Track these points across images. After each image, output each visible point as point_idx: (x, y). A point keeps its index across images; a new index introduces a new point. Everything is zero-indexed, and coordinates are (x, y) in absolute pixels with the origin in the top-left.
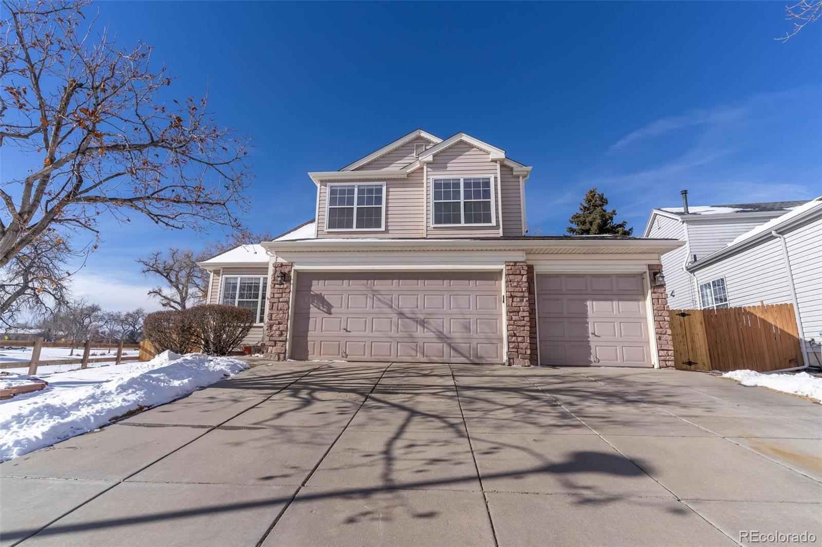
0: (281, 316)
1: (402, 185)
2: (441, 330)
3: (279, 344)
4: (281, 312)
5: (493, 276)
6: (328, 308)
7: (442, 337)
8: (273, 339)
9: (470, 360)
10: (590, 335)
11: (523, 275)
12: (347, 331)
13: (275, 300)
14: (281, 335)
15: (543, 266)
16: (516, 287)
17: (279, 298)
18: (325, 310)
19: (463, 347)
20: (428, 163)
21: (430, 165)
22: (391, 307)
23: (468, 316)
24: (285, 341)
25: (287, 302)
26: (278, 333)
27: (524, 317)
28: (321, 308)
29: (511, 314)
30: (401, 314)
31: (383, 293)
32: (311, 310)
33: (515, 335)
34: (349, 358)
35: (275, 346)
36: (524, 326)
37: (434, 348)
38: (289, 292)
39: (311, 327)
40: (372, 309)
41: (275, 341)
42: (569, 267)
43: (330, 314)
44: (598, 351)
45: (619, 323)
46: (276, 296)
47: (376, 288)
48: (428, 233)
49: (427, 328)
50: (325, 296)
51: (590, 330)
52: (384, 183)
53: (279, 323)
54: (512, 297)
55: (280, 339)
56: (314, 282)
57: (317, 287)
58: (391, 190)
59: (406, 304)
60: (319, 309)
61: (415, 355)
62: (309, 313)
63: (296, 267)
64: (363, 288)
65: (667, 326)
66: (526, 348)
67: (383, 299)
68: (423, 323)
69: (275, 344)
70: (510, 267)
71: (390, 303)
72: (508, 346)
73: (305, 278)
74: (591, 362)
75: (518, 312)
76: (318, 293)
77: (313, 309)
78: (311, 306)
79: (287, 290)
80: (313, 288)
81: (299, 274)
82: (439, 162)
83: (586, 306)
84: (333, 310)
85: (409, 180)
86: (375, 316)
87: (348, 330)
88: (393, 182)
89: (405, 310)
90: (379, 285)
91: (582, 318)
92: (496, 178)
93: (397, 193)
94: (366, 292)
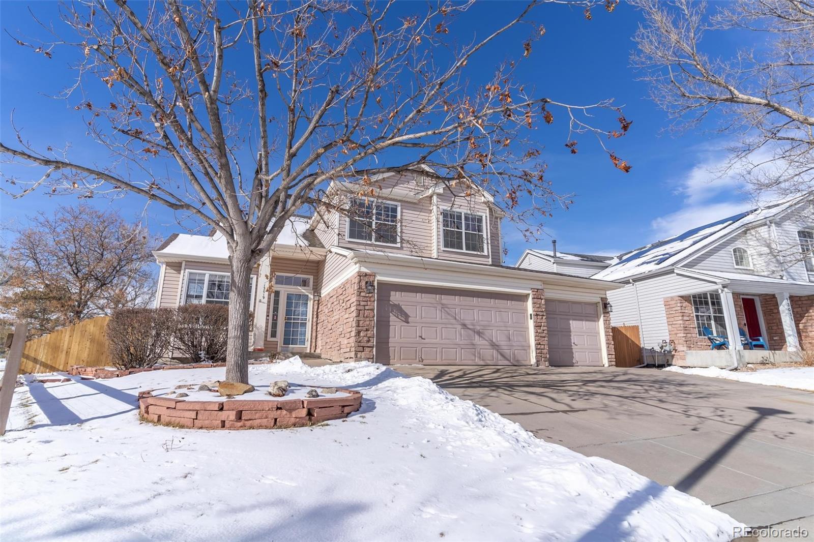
0: (368, 323)
1: (413, 209)
2: (491, 339)
3: (367, 350)
4: (368, 319)
5: (523, 298)
6: (406, 318)
7: (494, 346)
8: (362, 344)
9: (511, 363)
10: (573, 344)
11: (542, 299)
12: (422, 339)
13: (362, 308)
14: (368, 341)
16: (539, 308)
17: (364, 306)
18: (402, 318)
19: (507, 352)
21: (439, 196)
22: (456, 319)
23: (509, 329)
24: (373, 347)
25: (373, 310)
26: (366, 339)
27: (544, 330)
28: (400, 317)
29: (537, 328)
30: (464, 326)
31: (449, 306)
32: (391, 319)
33: (540, 344)
34: (425, 362)
35: (363, 351)
36: (544, 337)
37: (490, 354)
38: (374, 301)
39: (391, 335)
40: (441, 320)
41: (363, 347)
43: (408, 322)
44: (577, 356)
45: (586, 336)
46: (362, 303)
47: (444, 302)
48: (440, 254)
49: (482, 337)
50: (402, 306)
51: (572, 342)
52: (399, 204)
53: (367, 330)
54: (537, 315)
55: (369, 344)
56: (392, 293)
57: (396, 297)
58: (404, 211)
59: (467, 316)
60: (398, 317)
61: (474, 359)
62: (389, 321)
63: (378, 278)
64: (433, 301)
65: (611, 339)
66: (546, 354)
67: (448, 311)
68: (479, 333)
69: (363, 349)
71: (454, 315)
72: (536, 351)
73: (386, 289)
74: (574, 363)
75: (541, 327)
76: (396, 303)
77: (392, 318)
78: (391, 314)
79: (372, 299)
80: (391, 298)
81: (380, 284)
83: (570, 324)
84: (410, 320)
86: (444, 326)
87: (423, 337)
88: (408, 204)
89: (467, 322)
90: (446, 299)
91: (568, 331)
92: (486, 216)
93: (410, 215)
94: (436, 305)
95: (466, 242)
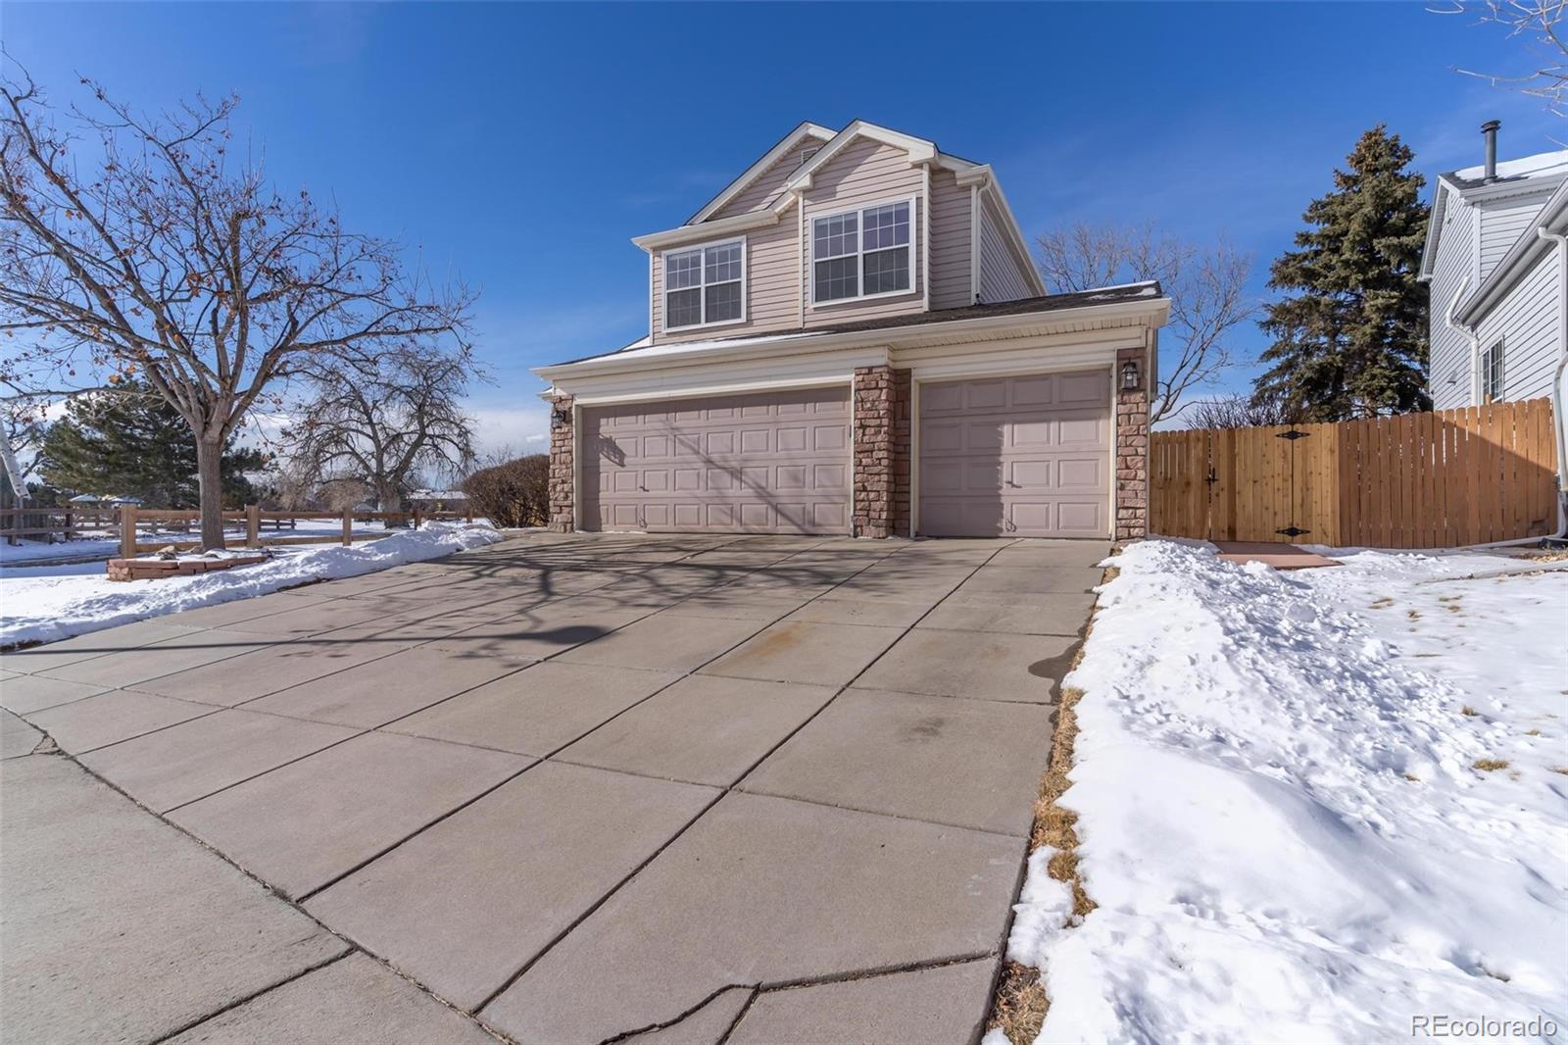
0: (564, 471)
1: (770, 237)
2: (764, 484)
3: (566, 510)
4: (564, 466)
5: (836, 393)
6: (619, 456)
7: (763, 494)
8: (558, 503)
9: (803, 529)
10: (1005, 485)
11: (881, 389)
12: (644, 490)
13: (557, 450)
14: (566, 498)
15: (929, 369)
16: (870, 410)
17: (561, 447)
18: (617, 460)
19: (792, 508)
20: (805, 191)
21: (809, 195)
22: (698, 453)
23: (801, 462)
24: (572, 506)
25: (570, 452)
26: (562, 495)
27: (879, 459)
28: (613, 458)
29: (861, 456)
30: (709, 462)
31: (686, 431)
32: (601, 461)
33: (864, 489)
34: (650, 528)
35: (561, 513)
36: (879, 474)
37: (754, 511)
38: (572, 438)
39: (602, 486)
40: (673, 458)
41: (561, 507)
42: (973, 367)
43: (623, 465)
44: (1015, 509)
45: (1057, 462)
46: (558, 443)
47: (678, 424)
48: (807, 318)
49: (745, 483)
50: (617, 441)
51: (1005, 476)
52: (744, 237)
53: (563, 482)
54: (863, 427)
55: (566, 503)
56: (603, 421)
57: (607, 427)
58: (754, 248)
59: (717, 446)
60: (609, 458)
61: (729, 522)
62: (599, 466)
63: (579, 401)
64: (660, 425)
65: (1140, 465)
66: (881, 510)
67: (686, 441)
68: (737, 474)
69: (561, 510)
70: (860, 378)
71: (696, 447)
72: (855, 507)
73: (592, 416)
74: (1001, 530)
75: (872, 452)
76: (608, 436)
77: (603, 461)
78: (601, 455)
79: (570, 436)
80: (601, 430)
81: (585, 411)
82: (821, 188)
83: (1001, 434)
84: (626, 461)
85: (781, 226)
86: (678, 466)
87: (646, 488)
88: (755, 234)
89: (715, 457)
90: (684, 420)
91: (992, 455)
92: (919, 199)
93: (763, 251)
94: (665, 432)
95: (865, 277)
